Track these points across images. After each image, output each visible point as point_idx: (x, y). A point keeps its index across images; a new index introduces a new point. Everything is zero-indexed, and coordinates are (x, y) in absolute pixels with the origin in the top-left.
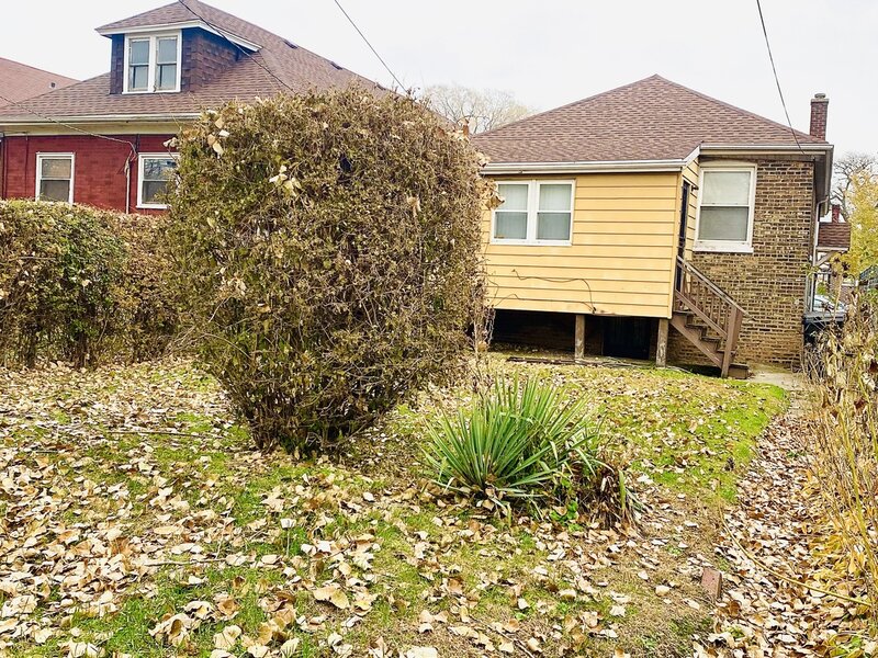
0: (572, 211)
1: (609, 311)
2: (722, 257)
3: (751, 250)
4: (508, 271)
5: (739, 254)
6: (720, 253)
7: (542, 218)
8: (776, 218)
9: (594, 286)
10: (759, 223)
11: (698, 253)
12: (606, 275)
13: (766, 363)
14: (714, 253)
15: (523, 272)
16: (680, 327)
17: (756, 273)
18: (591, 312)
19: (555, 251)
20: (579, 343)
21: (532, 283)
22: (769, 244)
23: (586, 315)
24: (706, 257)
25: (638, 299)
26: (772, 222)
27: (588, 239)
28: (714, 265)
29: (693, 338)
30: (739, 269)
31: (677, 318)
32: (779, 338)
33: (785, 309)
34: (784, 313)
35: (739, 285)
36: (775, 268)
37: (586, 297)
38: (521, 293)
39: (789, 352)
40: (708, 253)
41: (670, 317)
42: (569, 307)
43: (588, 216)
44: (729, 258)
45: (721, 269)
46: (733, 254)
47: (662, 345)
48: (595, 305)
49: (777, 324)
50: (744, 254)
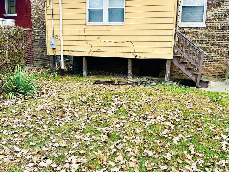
0: (124, 7)
1: (143, 56)
2: (192, 30)
3: (205, 26)
4: (95, 38)
5: (199, 28)
6: (191, 28)
7: (110, 11)
8: (217, 10)
9: (135, 44)
10: (209, 13)
11: (181, 28)
12: (141, 39)
13: (210, 76)
14: (188, 28)
15: (102, 39)
16: (176, 63)
17: (207, 36)
18: (134, 57)
19: (117, 28)
20: (129, 72)
21: (107, 44)
22: (213, 23)
23: (132, 59)
24: (185, 30)
25: (156, 50)
26: (215, 12)
27: (132, 21)
28: (188, 33)
29: (183, 68)
30: (199, 35)
31: (175, 59)
32: (216, 65)
33: (219, 52)
34: (219, 54)
35: (199, 42)
36: (215, 34)
37: (132, 50)
38: (102, 49)
39: (221, 71)
40: (186, 28)
41: (172, 59)
42: (124, 55)
43: (132, 9)
44: (195, 30)
45: (191, 35)
46: (197, 28)
47: (168, 72)
48: (137, 54)
49: (216, 59)
50: (202, 28)
